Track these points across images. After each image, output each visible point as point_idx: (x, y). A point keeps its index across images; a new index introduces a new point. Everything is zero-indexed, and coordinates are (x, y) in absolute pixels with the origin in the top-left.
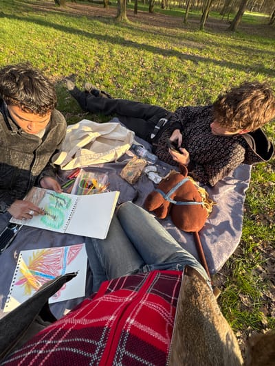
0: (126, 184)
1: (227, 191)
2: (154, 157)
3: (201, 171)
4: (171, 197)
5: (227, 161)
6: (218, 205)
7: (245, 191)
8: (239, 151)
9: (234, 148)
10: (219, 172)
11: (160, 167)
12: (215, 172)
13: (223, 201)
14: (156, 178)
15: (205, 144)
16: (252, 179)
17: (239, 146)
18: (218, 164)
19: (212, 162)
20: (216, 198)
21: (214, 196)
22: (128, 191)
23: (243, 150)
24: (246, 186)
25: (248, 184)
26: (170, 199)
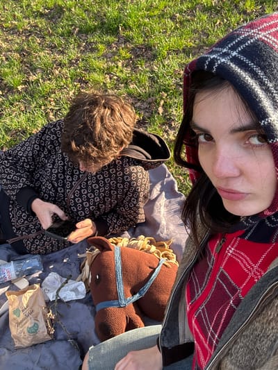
0: (43, 349)
1: (163, 210)
2: (33, 262)
3: (118, 219)
4: (126, 296)
5: (136, 191)
6: (173, 241)
7: (176, 189)
8: (136, 173)
9: (130, 175)
10: (138, 208)
11: (58, 266)
12: (135, 212)
13: (172, 227)
14: (75, 291)
15: (93, 191)
16: (169, 168)
17: (132, 168)
18: (130, 201)
19: (120, 203)
20: (163, 233)
21: (159, 232)
22: (58, 355)
23: (140, 168)
24: (172, 182)
25: (172, 177)
26: (128, 300)
